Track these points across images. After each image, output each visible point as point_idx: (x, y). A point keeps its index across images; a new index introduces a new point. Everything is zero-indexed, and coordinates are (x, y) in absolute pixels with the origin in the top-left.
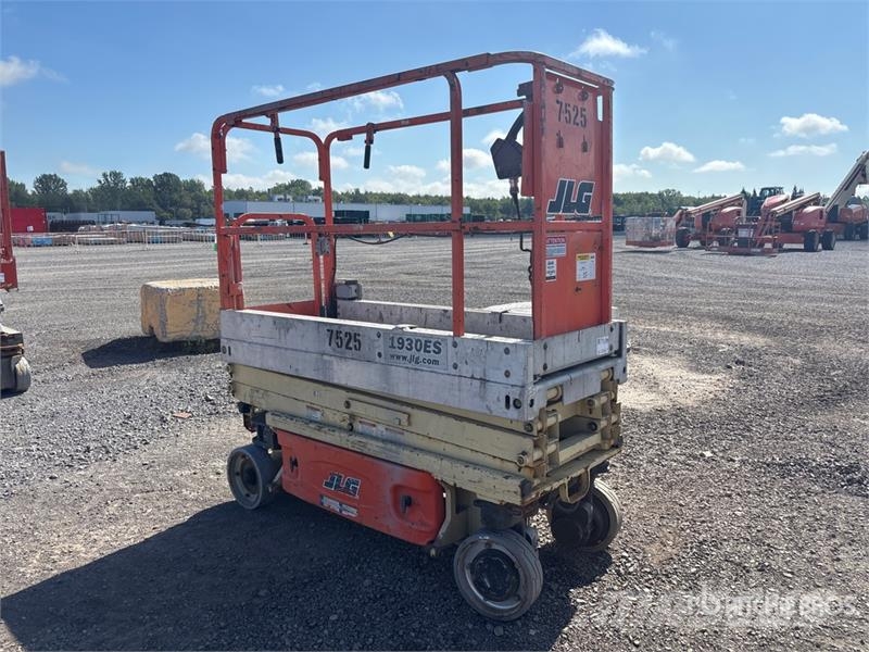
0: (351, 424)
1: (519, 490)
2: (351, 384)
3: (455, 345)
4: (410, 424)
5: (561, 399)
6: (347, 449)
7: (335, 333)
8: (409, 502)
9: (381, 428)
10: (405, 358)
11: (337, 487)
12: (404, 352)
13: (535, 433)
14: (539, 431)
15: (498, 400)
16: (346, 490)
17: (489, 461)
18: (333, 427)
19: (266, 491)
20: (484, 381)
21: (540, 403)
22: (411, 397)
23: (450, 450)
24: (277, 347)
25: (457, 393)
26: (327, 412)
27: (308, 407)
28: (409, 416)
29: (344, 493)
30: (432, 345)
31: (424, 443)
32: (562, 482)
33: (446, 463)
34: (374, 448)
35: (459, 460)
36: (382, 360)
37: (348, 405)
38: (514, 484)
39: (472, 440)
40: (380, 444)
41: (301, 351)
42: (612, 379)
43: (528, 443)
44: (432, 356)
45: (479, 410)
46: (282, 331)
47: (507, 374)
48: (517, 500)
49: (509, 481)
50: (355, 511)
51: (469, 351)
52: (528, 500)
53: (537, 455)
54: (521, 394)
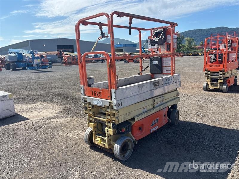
0: (154, 106)
3: (173, 77)
24: (139, 94)
26: (148, 107)
27: (143, 109)
36: (163, 86)
41: (146, 92)
46: (141, 88)
50: (158, 126)
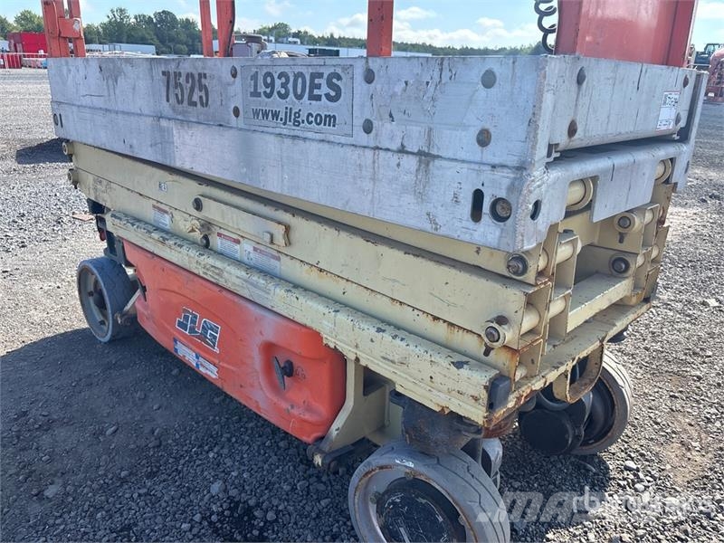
0: (206, 237)
1: (484, 395)
2: (200, 169)
3: (369, 77)
4: (289, 243)
5: (589, 207)
6: (199, 276)
7: (172, 77)
8: (289, 370)
9: (247, 247)
10: (275, 115)
11: (192, 330)
12: (276, 104)
13: (530, 276)
14: (540, 274)
15: (456, 200)
16: (203, 337)
17: (425, 324)
18: (181, 239)
19: (115, 321)
20: (425, 157)
21: (552, 212)
22: (286, 192)
23: (355, 296)
24: (107, 110)
25: (367, 185)
26: (177, 216)
27: (154, 206)
28: (288, 229)
29: (200, 341)
30: (323, 82)
31: (310, 278)
32: (562, 369)
33: (343, 317)
34: (233, 277)
35: (367, 315)
36: (240, 122)
37: (198, 205)
38: (476, 381)
39: (394, 281)
40: (243, 274)
41: (134, 114)
42: (667, 181)
43: (511, 299)
44: (323, 107)
45: (412, 222)
46: (110, 82)
47: (484, 139)
48: (477, 414)
49: (465, 372)
50: (215, 370)
51: (399, 88)
52: (500, 413)
53: (529, 321)
54: (514, 187)
